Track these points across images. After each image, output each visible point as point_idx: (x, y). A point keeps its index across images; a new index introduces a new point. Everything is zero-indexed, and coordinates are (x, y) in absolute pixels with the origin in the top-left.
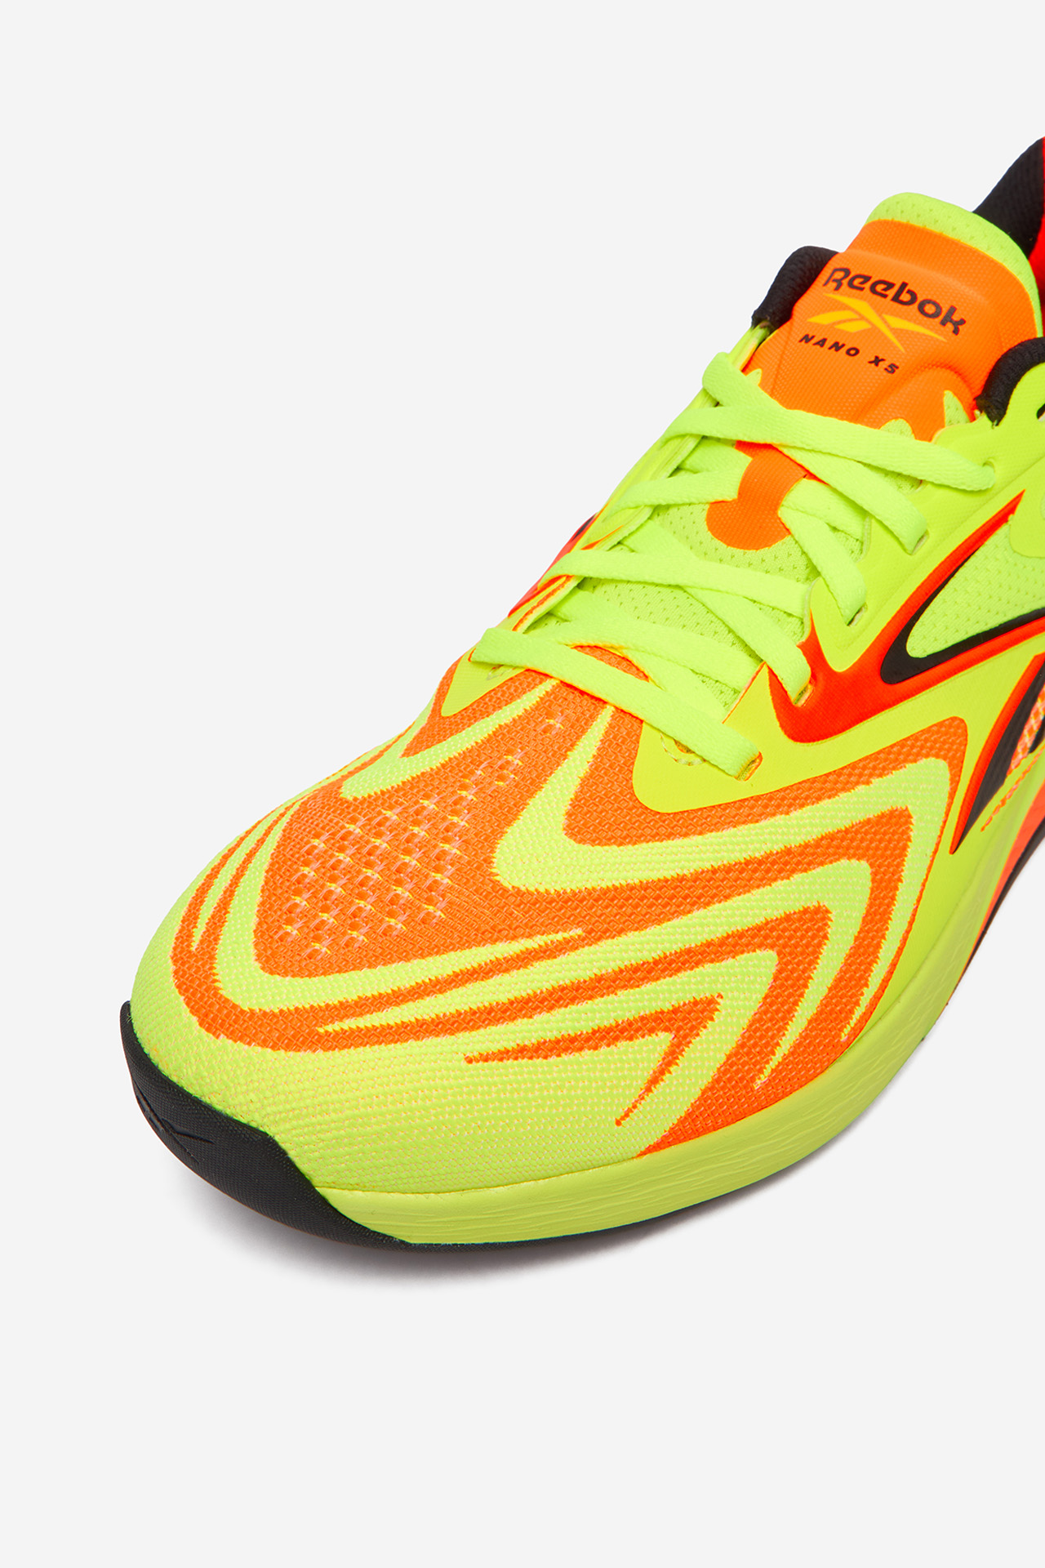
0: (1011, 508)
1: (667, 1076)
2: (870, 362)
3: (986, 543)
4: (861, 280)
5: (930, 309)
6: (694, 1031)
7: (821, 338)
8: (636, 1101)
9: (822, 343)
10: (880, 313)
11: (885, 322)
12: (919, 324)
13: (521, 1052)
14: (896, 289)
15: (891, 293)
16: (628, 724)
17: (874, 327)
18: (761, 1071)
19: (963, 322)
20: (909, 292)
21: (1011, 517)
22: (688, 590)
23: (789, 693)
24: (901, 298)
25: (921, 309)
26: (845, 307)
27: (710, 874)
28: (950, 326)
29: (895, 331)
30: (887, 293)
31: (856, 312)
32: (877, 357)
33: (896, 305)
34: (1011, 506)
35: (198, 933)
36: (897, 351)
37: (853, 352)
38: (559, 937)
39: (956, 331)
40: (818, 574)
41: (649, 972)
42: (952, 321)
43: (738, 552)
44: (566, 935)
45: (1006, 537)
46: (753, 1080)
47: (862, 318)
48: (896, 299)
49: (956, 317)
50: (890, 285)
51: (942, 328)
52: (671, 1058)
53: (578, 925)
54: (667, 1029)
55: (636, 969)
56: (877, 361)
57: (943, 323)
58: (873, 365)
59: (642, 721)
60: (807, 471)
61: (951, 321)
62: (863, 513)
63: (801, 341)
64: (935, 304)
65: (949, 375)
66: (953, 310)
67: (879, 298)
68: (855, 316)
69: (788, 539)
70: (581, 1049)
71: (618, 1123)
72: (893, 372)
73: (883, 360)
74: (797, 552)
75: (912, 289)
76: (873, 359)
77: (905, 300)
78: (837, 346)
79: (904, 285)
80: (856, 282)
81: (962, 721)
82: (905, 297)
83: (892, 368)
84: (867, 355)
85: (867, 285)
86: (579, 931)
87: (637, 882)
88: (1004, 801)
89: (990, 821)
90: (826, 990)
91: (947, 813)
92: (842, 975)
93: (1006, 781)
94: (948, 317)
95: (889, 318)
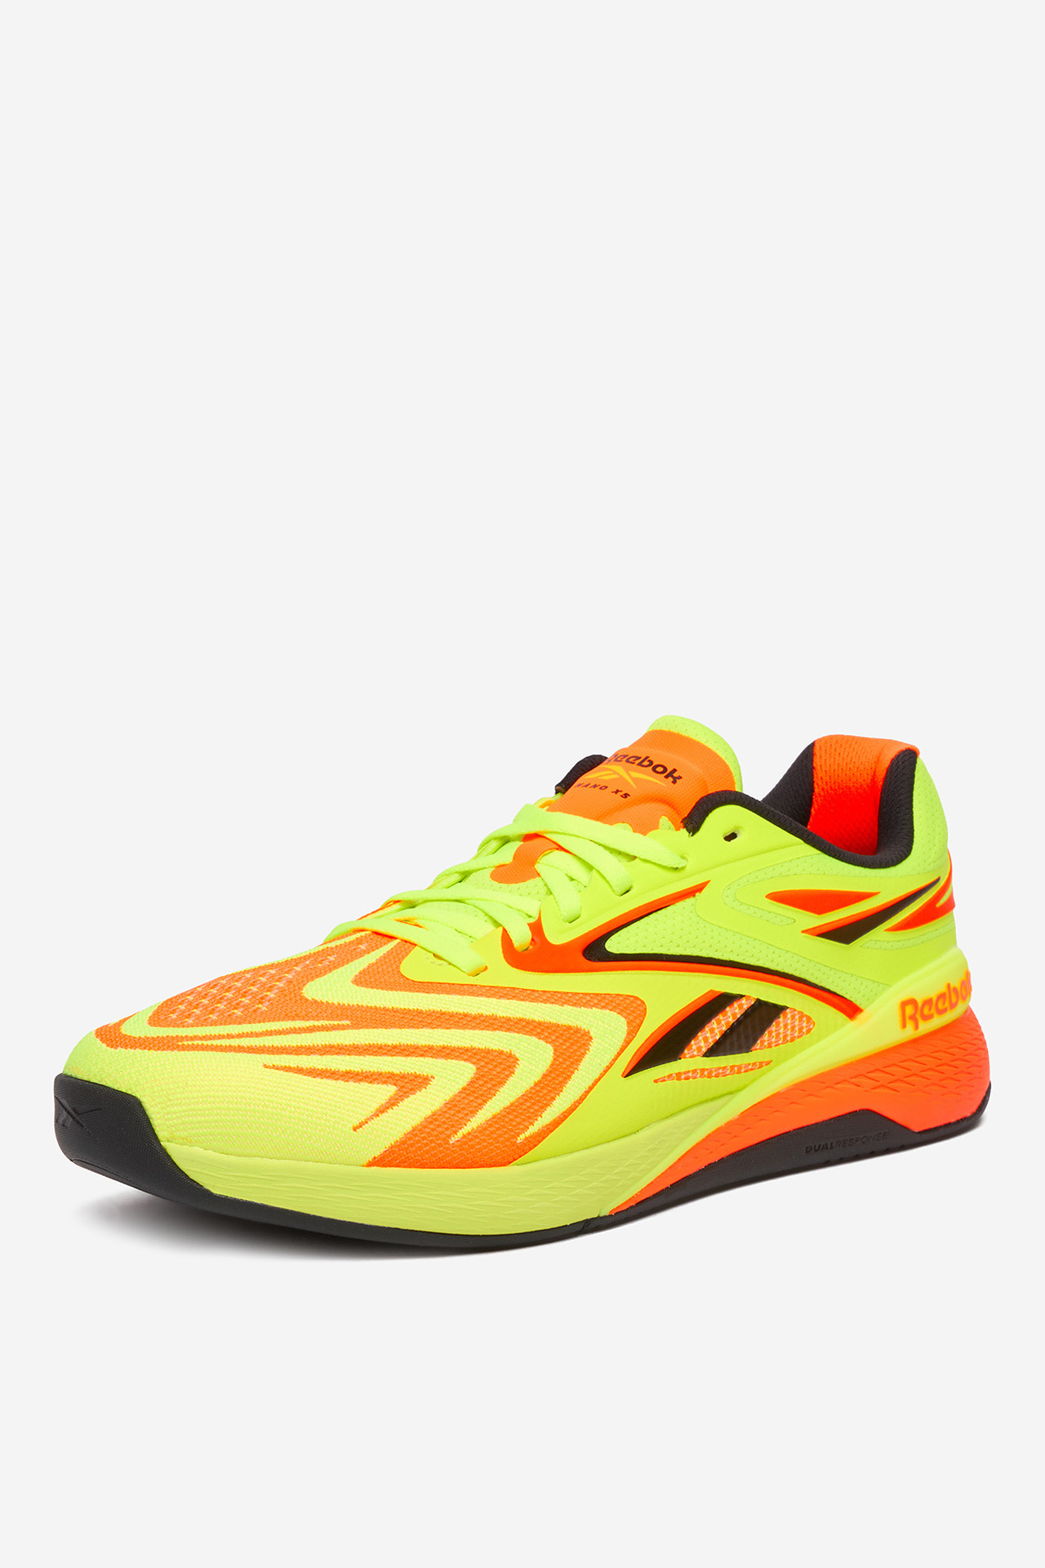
0: (699, 889)
1: (390, 1111)
2: (613, 792)
3: (677, 904)
4: (622, 757)
5: (660, 769)
6: (413, 1091)
7: (587, 783)
8: (368, 1119)
9: (595, 786)
10: (627, 771)
11: (629, 775)
12: (652, 777)
13: (299, 1071)
14: (642, 760)
15: (639, 762)
16: (407, 946)
17: (621, 778)
18: (455, 1132)
19: (680, 778)
20: (649, 761)
21: (697, 894)
22: (467, 901)
23: (513, 942)
24: (643, 764)
25: (654, 769)
27: (439, 1015)
28: (671, 779)
29: (634, 779)
30: (636, 762)
31: (613, 771)
32: (618, 790)
33: (639, 767)
34: (700, 887)
36: (632, 787)
37: (603, 788)
38: (336, 1023)
39: (674, 782)
40: (551, 893)
41: (389, 1051)
42: (671, 775)
43: (504, 886)
44: (340, 1023)
45: (692, 905)
46: (449, 1137)
47: (615, 773)
49: (675, 775)
50: (639, 758)
51: (665, 779)
52: (392, 1103)
53: (348, 1019)
54: (395, 1084)
55: (380, 1047)
56: (617, 792)
57: (666, 777)
58: (615, 794)
59: (416, 945)
60: (560, 846)
61: (673, 777)
62: (590, 868)
64: (662, 766)
65: (666, 808)
66: (675, 770)
67: (630, 764)
69: (538, 879)
70: (337, 1079)
71: (355, 1129)
72: (626, 797)
73: (622, 792)
74: (542, 884)
76: (615, 790)
77: (646, 765)
79: (647, 758)
80: (619, 759)
81: (643, 1002)
82: (646, 763)
83: (626, 795)
84: (612, 789)
85: (626, 759)
86: (349, 1023)
87: (391, 1007)
88: (678, 1076)
89: (663, 1080)
90: (508, 1104)
91: (622, 1050)
92: (521, 1101)
93: (679, 1061)
94: (670, 774)
95: (631, 773)
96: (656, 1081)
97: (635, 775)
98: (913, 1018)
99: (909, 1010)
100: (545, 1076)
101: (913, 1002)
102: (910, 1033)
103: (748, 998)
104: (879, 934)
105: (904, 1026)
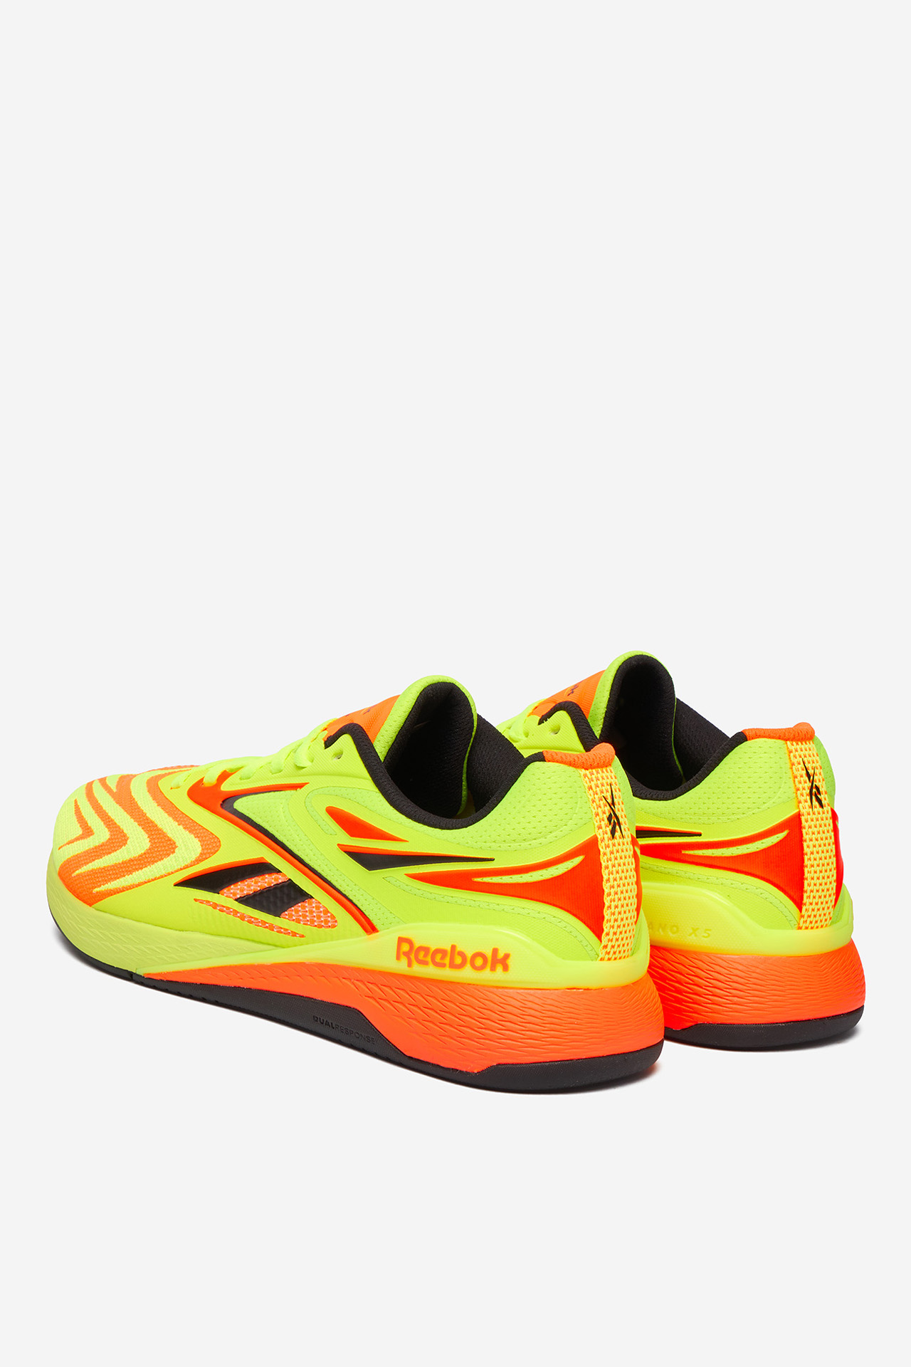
0: (300, 786)
1: (73, 844)
6: (84, 837)
18: (77, 870)
21: (298, 789)
34: (302, 785)
45: (291, 796)
46: (74, 871)
52: (76, 840)
71: (59, 849)
81: (220, 845)
88: (215, 906)
89: (202, 902)
90: (102, 866)
91: (185, 868)
92: (109, 868)
93: (216, 894)
96: (196, 900)
98: (407, 954)
99: (405, 947)
100: (131, 860)
101: (409, 942)
102: (401, 967)
103: (285, 875)
104: (399, 873)
105: (398, 958)
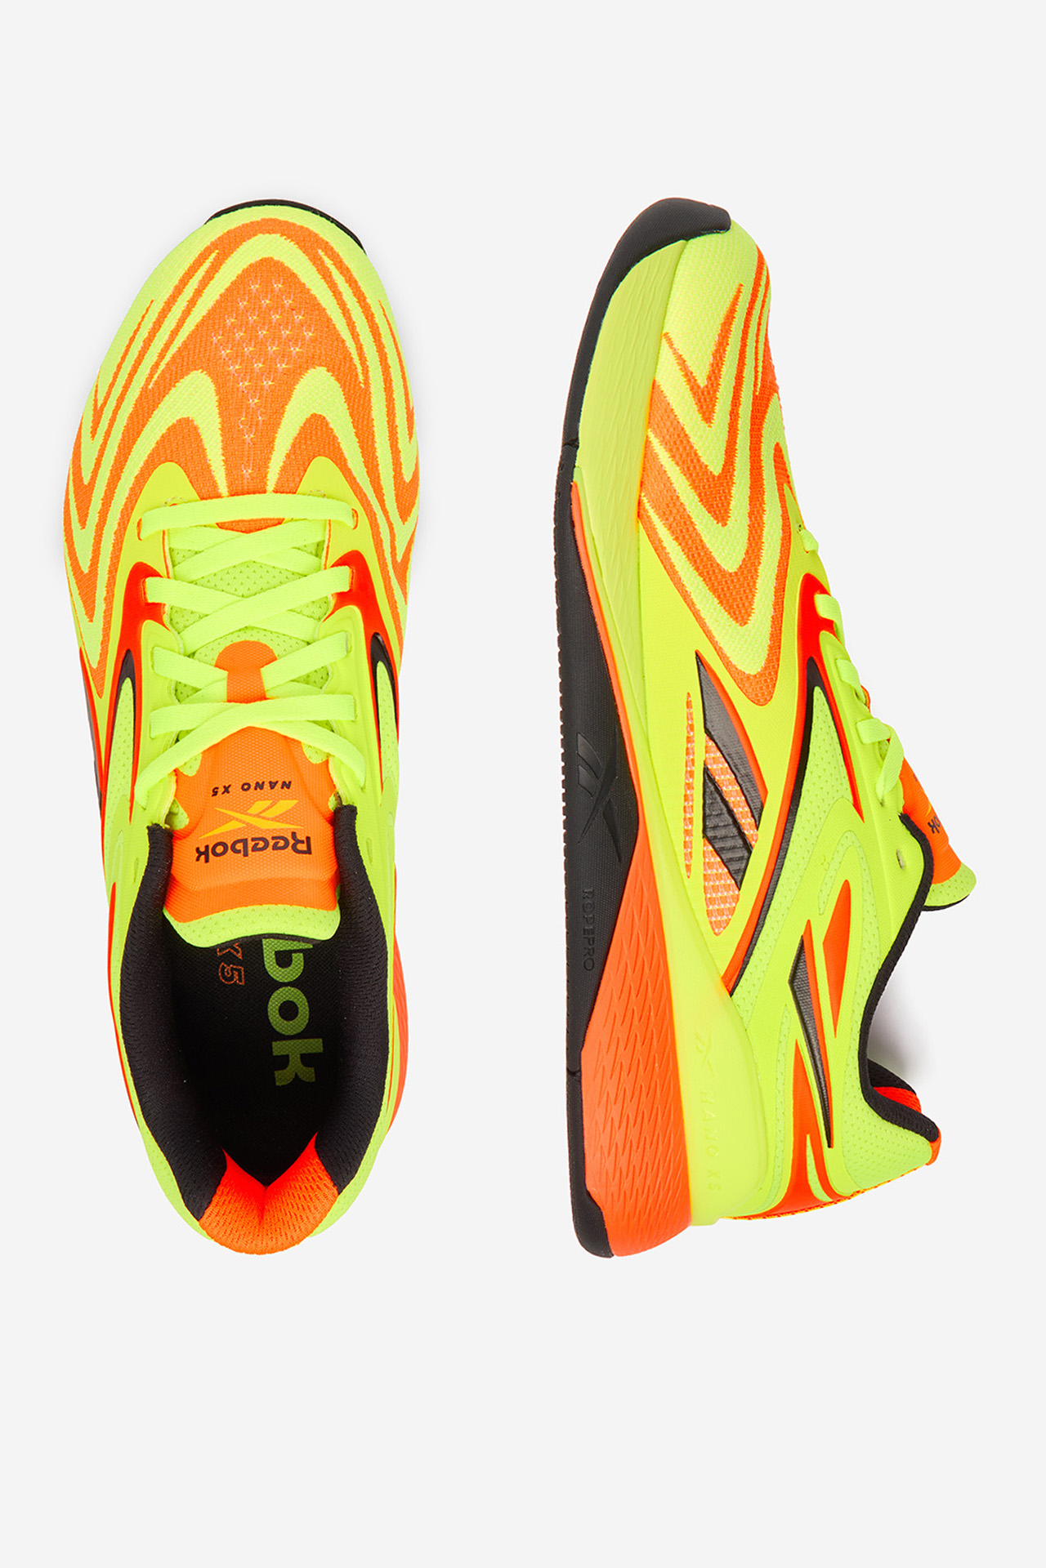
2: (229, 786)
4: (279, 845)
7: (276, 788)
9: (273, 785)
10: (249, 825)
11: (240, 821)
12: (220, 834)
14: (250, 849)
15: (251, 844)
16: (208, 492)
17: (246, 813)
19: (198, 859)
20: (239, 852)
24: (241, 844)
25: (224, 845)
26: (275, 819)
28: (202, 849)
29: (231, 818)
30: (253, 843)
31: (264, 818)
32: (228, 792)
33: (242, 837)
35: (328, 262)
37: (246, 787)
39: (198, 849)
42: (204, 854)
47: (258, 816)
48: (245, 841)
49: (203, 857)
50: (255, 849)
51: (208, 844)
53: (153, 388)
56: (226, 790)
57: (207, 847)
58: (227, 785)
59: (202, 499)
63: (290, 782)
64: (219, 855)
66: (207, 861)
67: (257, 836)
68: (263, 815)
69: (214, 662)
72: (213, 791)
73: (223, 793)
74: (206, 657)
75: (239, 855)
76: (230, 789)
77: (238, 845)
78: (259, 786)
79: (246, 855)
80: (282, 843)
82: (239, 846)
83: (215, 792)
84: (236, 789)
85: (272, 843)
86: (150, 387)
94: (206, 853)
95: (241, 825)
97: (232, 826)
